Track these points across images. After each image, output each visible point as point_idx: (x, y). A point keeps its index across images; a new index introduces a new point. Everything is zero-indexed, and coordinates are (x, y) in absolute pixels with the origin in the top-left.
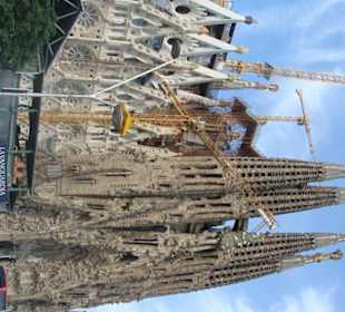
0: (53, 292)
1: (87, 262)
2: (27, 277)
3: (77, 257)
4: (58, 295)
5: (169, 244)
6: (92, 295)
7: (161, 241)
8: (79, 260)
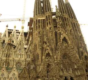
0: (81, 62)
1: (68, 53)
3: (68, 57)
6: (81, 50)
7: (59, 32)
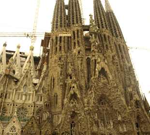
0: (128, 111)
2: (123, 128)
3: (108, 101)
4: (130, 107)
5: (94, 54)
6: (130, 90)
7: (93, 58)
8: (108, 99)
